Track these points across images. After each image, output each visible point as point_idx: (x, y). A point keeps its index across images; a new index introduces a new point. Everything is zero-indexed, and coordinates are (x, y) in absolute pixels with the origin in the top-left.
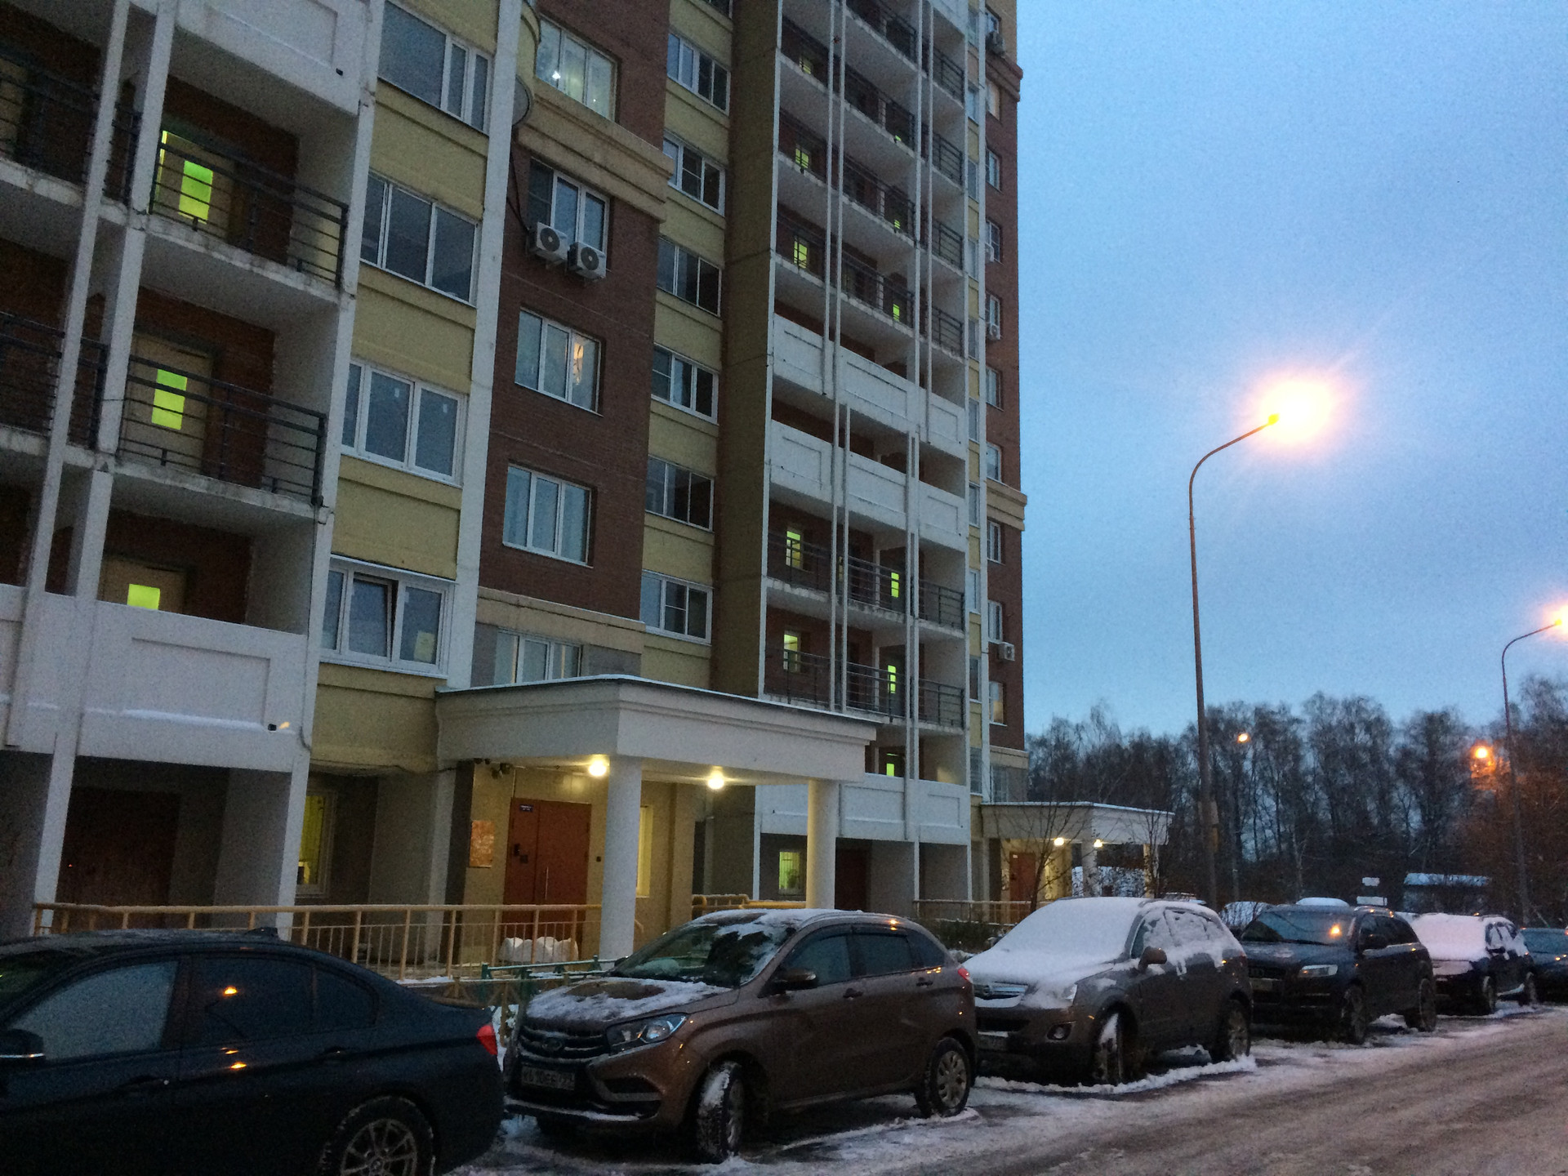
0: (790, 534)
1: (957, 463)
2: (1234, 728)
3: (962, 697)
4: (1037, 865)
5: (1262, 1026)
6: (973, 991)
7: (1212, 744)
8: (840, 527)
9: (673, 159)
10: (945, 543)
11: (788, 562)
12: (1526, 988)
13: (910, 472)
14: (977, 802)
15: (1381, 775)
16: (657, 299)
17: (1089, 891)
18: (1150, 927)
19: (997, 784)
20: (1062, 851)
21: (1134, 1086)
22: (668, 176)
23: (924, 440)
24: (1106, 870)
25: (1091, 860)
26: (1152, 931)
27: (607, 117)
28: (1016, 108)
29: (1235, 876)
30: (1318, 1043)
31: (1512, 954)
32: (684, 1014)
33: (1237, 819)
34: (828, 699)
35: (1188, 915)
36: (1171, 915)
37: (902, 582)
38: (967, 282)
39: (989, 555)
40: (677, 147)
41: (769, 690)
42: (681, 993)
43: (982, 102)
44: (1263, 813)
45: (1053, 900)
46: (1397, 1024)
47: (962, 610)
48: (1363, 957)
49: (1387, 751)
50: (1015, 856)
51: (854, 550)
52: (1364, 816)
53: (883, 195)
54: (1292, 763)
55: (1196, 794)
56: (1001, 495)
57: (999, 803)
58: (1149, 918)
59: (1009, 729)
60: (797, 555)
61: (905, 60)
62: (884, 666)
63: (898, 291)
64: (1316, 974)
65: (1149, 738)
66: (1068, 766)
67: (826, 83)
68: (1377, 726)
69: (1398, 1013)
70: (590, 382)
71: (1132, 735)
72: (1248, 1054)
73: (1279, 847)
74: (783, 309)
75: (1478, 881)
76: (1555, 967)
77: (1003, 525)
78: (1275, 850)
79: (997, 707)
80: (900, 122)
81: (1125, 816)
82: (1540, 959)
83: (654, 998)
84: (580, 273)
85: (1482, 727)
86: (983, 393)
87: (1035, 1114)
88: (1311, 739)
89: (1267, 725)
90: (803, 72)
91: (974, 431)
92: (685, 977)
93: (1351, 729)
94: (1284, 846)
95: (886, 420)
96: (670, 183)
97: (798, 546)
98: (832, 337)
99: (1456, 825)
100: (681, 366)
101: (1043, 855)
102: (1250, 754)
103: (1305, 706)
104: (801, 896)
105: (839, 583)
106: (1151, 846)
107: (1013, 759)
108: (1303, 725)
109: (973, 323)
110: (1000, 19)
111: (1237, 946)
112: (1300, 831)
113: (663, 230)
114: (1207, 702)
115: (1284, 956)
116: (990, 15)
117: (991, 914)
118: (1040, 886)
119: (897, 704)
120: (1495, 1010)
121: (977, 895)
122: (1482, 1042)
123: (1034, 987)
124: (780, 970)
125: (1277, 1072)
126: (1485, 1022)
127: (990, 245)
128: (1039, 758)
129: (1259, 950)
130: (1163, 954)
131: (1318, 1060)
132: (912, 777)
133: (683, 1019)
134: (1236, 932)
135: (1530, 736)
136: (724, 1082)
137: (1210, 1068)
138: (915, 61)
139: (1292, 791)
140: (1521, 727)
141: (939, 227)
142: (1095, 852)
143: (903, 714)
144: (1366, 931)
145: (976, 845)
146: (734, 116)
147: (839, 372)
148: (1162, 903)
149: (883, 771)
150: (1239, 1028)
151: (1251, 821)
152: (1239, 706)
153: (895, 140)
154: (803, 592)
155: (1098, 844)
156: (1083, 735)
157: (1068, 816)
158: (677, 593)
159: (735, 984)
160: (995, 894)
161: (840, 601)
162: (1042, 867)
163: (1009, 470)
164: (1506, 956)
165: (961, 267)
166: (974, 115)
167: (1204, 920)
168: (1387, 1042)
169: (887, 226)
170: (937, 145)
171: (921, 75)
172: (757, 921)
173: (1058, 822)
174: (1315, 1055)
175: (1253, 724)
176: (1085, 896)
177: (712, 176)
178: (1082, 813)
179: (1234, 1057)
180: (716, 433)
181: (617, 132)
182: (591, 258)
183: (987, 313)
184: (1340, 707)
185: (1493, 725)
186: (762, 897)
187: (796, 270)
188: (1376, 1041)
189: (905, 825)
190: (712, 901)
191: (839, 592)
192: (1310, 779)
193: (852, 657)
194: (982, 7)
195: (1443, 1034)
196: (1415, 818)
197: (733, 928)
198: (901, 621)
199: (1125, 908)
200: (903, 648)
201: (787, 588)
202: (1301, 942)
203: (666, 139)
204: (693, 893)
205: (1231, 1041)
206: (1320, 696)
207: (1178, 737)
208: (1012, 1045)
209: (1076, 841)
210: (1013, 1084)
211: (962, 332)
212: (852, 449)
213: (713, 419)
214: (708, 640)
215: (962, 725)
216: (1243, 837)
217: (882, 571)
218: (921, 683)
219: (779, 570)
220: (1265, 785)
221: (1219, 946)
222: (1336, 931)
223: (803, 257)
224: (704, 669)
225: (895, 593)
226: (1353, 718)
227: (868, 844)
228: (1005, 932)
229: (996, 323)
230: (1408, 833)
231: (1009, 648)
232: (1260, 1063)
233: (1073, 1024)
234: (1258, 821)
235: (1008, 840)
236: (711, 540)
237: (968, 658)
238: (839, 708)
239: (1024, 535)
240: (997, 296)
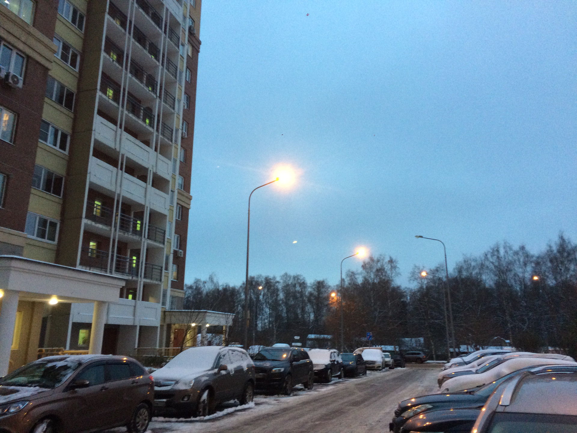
0: (96, 202)
1: (167, 181)
2: (258, 284)
3: (161, 270)
4: (184, 334)
5: (258, 391)
6: (154, 384)
7: (250, 289)
8: (118, 201)
9: (58, 46)
10: (160, 212)
11: (94, 213)
12: (341, 374)
13: (148, 183)
14: (163, 310)
15: (303, 301)
16: (45, 100)
17: (202, 344)
18: (222, 357)
19: (172, 303)
20: (194, 328)
21: (211, 416)
22: (54, 52)
23: (155, 171)
24: (209, 335)
25: (204, 332)
26: (223, 359)
27: (30, 24)
28: (198, 55)
29: (254, 337)
30: (276, 396)
31: (337, 362)
32: (28, 401)
33: (256, 316)
34: (107, 269)
35: (236, 352)
36: (230, 352)
37: (142, 225)
38: (176, 115)
39: (176, 217)
40: (60, 41)
41: (81, 264)
42: (27, 392)
43: (185, 50)
44: (265, 314)
45: (190, 347)
46: (301, 387)
47: (164, 237)
48: (292, 365)
49: (305, 293)
50: (176, 330)
51: (123, 211)
52: (296, 314)
53: (145, 76)
54: (276, 297)
55: (243, 307)
56: (183, 195)
57: (172, 310)
58: (222, 354)
59: (179, 283)
60: (99, 211)
61: (158, 28)
62: (131, 256)
63: (149, 114)
64: (277, 371)
65: (229, 287)
66: (199, 296)
67: (125, 30)
68: (303, 285)
69: (302, 384)
70: (10, 130)
71: (223, 285)
72: (252, 401)
73: (269, 325)
74: (100, 113)
75: (329, 337)
76: (350, 366)
77: (182, 206)
78: (268, 327)
79: (175, 274)
80: (154, 51)
81: (218, 315)
82: (346, 363)
83: (14, 394)
84: (10, 85)
85: (334, 286)
86: (179, 157)
87: (173, 430)
88: (282, 289)
89: (269, 283)
90: (117, 24)
91: (174, 170)
92: (30, 385)
93: (295, 286)
94: (271, 326)
95: (140, 162)
96: (55, 55)
97: (99, 207)
98: (121, 127)
99: (324, 318)
100: (54, 130)
101: (187, 330)
102: (262, 293)
103: (281, 277)
104: (87, 348)
105: (116, 223)
106: (226, 326)
107: (179, 293)
108: (280, 284)
109: (177, 130)
110: (194, 21)
111: (252, 363)
112: (276, 321)
113: (50, 73)
114: (249, 275)
115: (268, 365)
116: (191, 19)
117: (165, 353)
118: (185, 342)
119: (135, 272)
120: (331, 381)
121: (161, 346)
122: (327, 392)
123: (178, 381)
124: (73, 380)
125: (261, 407)
126: (327, 385)
127: (185, 103)
128: (189, 293)
129: (259, 363)
130: (226, 367)
131: (275, 402)
132: (139, 300)
133: (27, 403)
134: (252, 357)
135: (347, 290)
136: (44, 428)
137: (239, 407)
138: (161, 29)
139: (275, 306)
140: (345, 286)
141: (166, 93)
142: (206, 329)
143: (137, 275)
144: (294, 356)
145: (162, 326)
146: (86, 34)
147: (122, 141)
148: (227, 348)
149: (127, 297)
150: (250, 392)
151: (261, 317)
152: (259, 276)
153: (152, 57)
154: (100, 226)
155: (208, 325)
156: (206, 285)
157: (198, 315)
158: (43, 222)
159: (53, 387)
160: (168, 345)
161: (116, 230)
162: (186, 335)
163: (186, 186)
164: (336, 363)
165: (174, 109)
166: (183, 54)
167: (241, 354)
168: (297, 394)
169: (146, 88)
170: (168, 62)
171: (163, 35)
172: (65, 360)
173: (194, 318)
174: (275, 400)
175: (264, 283)
176: (201, 346)
177: (74, 56)
178: (203, 314)
179: (247, 403)
180: (67, 158)
181: (33, 30)
182: (16, 80)
183: (182, 128)
184: (292, 278)
185: (337, 286)
186: (71, 348)
187: (107, 99)
188: (294, 394)
189: (134, 319)
190: (47, 351)
191: (115, 227)
192: (281, 302)
193: (119, 252)
194: (188, 16)
195: (315, 390)
196: (312, 316)
197: (54, 364)
198: (139, 240)
199: (215, 350)
200: (140, 250)
201: (93, 223)
202: (273, 360)
203: (55, 37)
204: (39, 348)
205: (247, 397)
206: (286, 274)
207: (239, 287)
208: (168, 404)
209: (200, 325)
210: (167, 419)
211: (172, 133)
212: (126, 172)
213: (66, 153)
214: (56, 242)
215: (161, 280)
216: (258, 322)
217: (134, 220)
218: (146, 264)
219: (90, 216)
220: (266, 304)
221: (246, 363)
222: (285, 356)
223: (111, 94)
224: (53, 255)
225: (138, 229)
226: (296, 282)
227: (118, 326)
228: (170, 359)
229: (186, 131)
230: (309, 321)
231: (181, 252)
232: (256, 404)
233: (192, 394)
234: (263, 317)
235: (174, 324)
236: (61, 202)
237: (165, 255)
238: (111, 272)
239: (190, 210)
240: (187, 122)
